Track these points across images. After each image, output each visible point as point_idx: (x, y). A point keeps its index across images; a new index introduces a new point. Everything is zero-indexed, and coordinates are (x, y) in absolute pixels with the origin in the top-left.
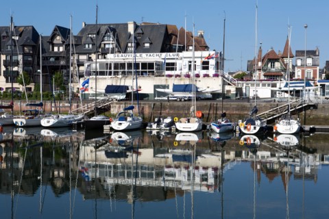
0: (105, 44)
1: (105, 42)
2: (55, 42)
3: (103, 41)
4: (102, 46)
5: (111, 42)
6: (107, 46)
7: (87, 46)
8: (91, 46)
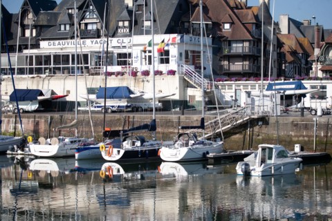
0: (86, 25)
1: (87, 21)
2: (26, 22)
3: (83, 18)
4: (83, 27)
5: (95, 21)
6: (90, 27)
7: (63, 27)
8: (68, 27)
